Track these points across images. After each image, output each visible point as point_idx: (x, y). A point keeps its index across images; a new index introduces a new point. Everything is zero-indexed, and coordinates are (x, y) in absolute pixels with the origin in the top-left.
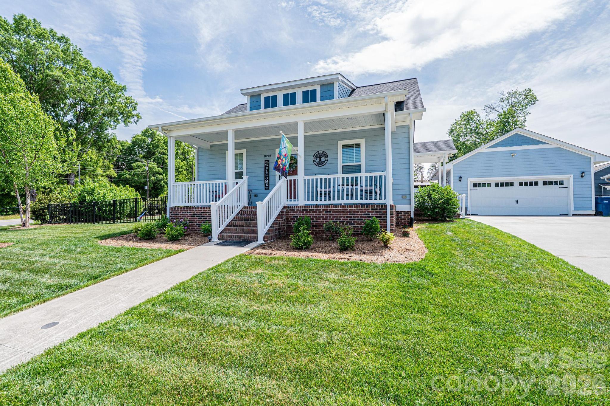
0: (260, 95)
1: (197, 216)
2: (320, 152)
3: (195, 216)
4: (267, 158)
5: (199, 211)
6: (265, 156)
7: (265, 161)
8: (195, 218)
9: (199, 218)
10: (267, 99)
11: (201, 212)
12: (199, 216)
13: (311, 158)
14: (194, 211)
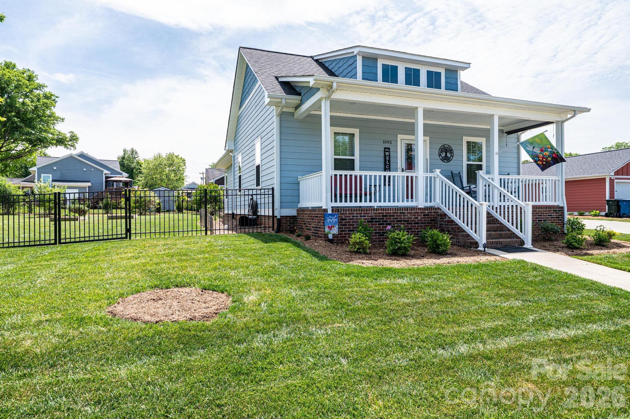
0: (376, 60)
1: (375, 222)
2: (445, 146)
3: (373, 222)
4: (387, 145)
5: (379, 213)
6: (385, 142)
7: (385, 148)
8: (374, 225)
9: (379, 224)
10: (385, 68)
11: (383, 216)
12: (380, 221)
13: (437, 151)
14: (372, 214)
